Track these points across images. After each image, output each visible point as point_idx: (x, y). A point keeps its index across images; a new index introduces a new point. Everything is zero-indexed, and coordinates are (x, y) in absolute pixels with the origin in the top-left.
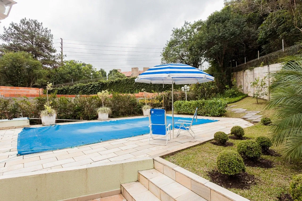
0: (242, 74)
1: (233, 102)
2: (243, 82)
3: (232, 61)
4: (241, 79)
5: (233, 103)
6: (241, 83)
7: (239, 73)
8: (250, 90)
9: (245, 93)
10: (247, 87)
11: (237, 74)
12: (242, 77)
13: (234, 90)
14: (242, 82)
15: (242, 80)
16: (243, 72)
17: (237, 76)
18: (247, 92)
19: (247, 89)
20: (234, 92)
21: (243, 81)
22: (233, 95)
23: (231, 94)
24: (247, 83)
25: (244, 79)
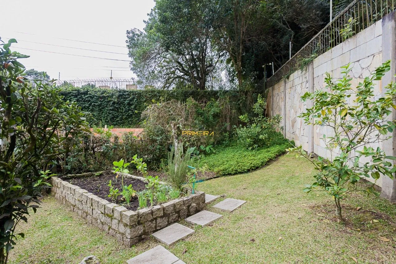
0: (282, 88)
1: (249, 171)
2: (285, 108)
3: (266, 66)
4: (281, 100)
5: (246, 172)
6: (280, 110)
7: (276, 86)
8: (302, 130)
9: (289, 136)
10: (294, 122)
11: (273, 89)
12: (283, 95)
13: (258, 129)
14: (283, 107)
15: (282, 104)
16: (285, 82)
17: (273, 95)
18: (292, 136)
19: (293, 126)
20: (259, 133)
21: (285, 105)
22: (255, 143)
23: (249, 140)
24: (293, 111)
25: (287, 99)
